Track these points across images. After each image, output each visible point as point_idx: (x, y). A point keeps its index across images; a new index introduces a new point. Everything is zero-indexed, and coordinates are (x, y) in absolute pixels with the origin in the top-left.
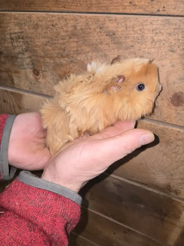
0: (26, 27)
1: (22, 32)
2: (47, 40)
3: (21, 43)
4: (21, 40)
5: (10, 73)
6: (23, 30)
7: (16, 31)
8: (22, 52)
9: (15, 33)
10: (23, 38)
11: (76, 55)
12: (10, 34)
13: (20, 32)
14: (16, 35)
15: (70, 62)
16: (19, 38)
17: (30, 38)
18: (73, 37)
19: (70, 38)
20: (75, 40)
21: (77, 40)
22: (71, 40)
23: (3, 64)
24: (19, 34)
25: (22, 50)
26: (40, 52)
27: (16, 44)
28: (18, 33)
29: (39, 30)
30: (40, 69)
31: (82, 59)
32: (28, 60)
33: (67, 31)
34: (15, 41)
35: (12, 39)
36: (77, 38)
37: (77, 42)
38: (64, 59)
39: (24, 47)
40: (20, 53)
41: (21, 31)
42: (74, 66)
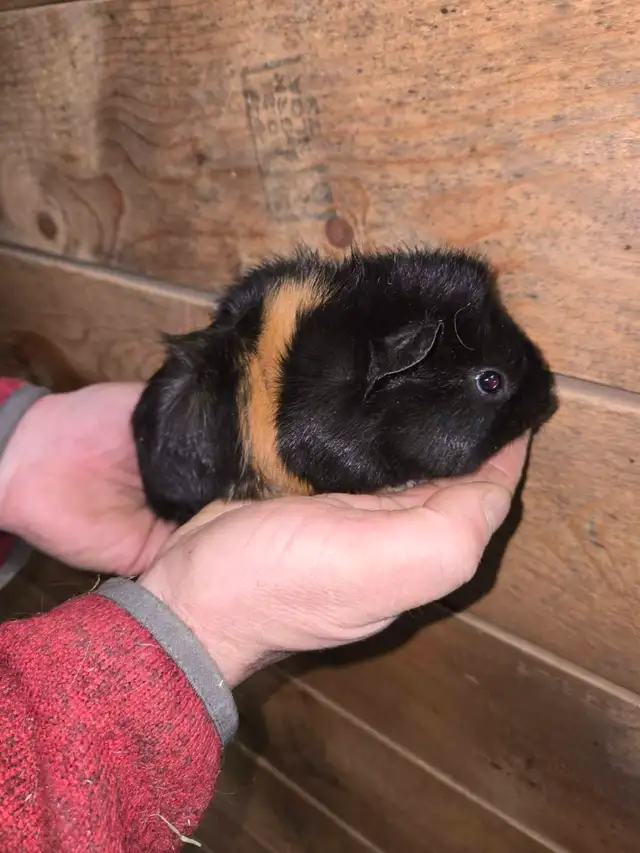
0: (318, 35)
1: (298, 59)
2: (407, 83)
3: (288, 106)
4: (289, 95)
5: (229, 240)
6: (302, 49)
7: (270, 57)
8: (285, 148)
9: (266, 67)
10: (295, 86)
11: (551, 143)
12: (245, 72)
13: (289, 61)
14: (269, 75)
15: (512, 178)
16: (279, 89)
17: (329, 80)
18: (542, 55)
19: (531, 59)
20: (556, 66)
21: (566, 69)
22: (534, 68)
23: (206, 200)
24: (281, 71)
25: (290, 140)
26: (369, 141)
27: (264, 116)
28: (278, 64)
29: (375, 42)
30: (359, 217)
31: (579, 161)
32: (309, 182)
33: (516, 28)
34: (261, 105)
35: (248, 93)
36: (567, 59)
37: (564, 77)
38: (481, 165)
39: (298, 123)
40: (278, 152)
41: (293, 54)
42: (527, 195)
